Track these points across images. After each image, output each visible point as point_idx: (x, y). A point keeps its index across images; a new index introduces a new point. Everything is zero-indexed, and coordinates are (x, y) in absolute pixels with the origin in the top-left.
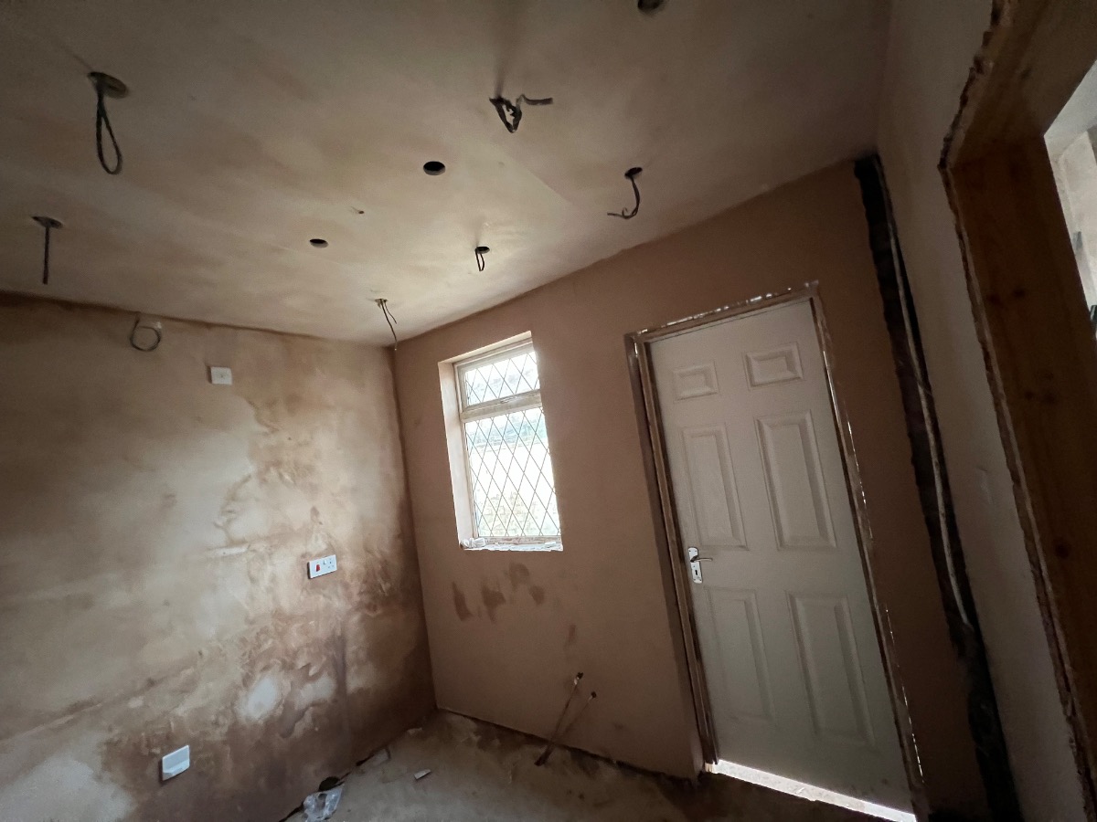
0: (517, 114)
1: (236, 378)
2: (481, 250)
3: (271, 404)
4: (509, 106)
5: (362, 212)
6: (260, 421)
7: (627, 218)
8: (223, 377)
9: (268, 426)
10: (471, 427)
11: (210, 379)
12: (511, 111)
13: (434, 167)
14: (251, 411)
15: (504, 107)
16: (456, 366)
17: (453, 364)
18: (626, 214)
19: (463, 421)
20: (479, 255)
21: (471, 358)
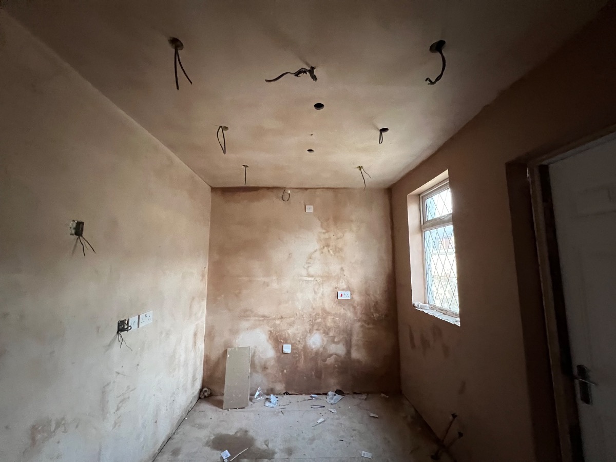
1: (314, 210)
2: (384, 130)
5: (312, 135)
8: (310, 209)
10: (427, 233)
11: (305, 210)
13: (319, 106)
14: (320, 223)
17: (419, 195)
19: (423, 230)
21: (427, 190)
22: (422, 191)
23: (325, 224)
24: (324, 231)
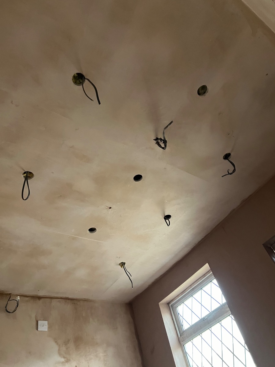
0: (165, 142)
1: (50, 327)
2: (167, 217)
3: (66, 343)
4: (161, 139)
5: (110, 208)
6: (60, 354)
7: (231, 174)
8: (44, 326)
9: (64, 357)
10: (188, 346)
11: (37, 329)
12: (163, 142)
13: (138, 178)
14: (56, 348)
15: (159, 141)
16: (170, 305)
17: (168, 304)
18: (230, 172)
19: (182, 343)
20: (167, 221)
21: (178, 296)
22: (172, 299)
23: (64, 348)
24: (63, 360)
